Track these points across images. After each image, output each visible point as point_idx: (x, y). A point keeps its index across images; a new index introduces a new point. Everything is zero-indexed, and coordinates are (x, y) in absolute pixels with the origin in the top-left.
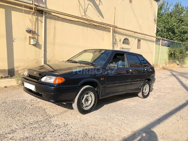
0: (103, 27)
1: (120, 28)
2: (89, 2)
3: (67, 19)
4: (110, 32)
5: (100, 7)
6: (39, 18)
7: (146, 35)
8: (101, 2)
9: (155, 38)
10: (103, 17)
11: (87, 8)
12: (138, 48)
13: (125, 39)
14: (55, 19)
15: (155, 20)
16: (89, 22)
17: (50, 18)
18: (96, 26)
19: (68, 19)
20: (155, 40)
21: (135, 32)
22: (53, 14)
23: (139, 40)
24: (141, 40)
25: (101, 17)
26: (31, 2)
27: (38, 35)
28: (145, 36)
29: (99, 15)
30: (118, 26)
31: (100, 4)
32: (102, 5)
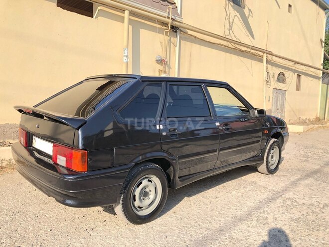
0: (252, 53)
1: (276, 56)
2: (236, 12)
3: (206, 41)
4: (263, 63)
5: (249, 20)
6: (172, 39)
7: (311, 67)
8: (252, 13)
9: (322, 72)
10: (253, 37)
11: (233, 22)
12: (297, 90)
13: (279, 74)
14: (192, 41)
15: (321, 41)
16: (233, 44)
17: (186, 39)
18: (243, 51)
19: (208, 40)
20: (322, 75)
21: (296, 63)
22: (190, 32)
23: (299, 76)
24: (302, 75)
25: (250, 36)
26: (166, 15)
27: (170, 68)
28: (309, 68)
29: (248, 33)
30: (274, 53)
31: (249, 15)
32: (253, 17)
